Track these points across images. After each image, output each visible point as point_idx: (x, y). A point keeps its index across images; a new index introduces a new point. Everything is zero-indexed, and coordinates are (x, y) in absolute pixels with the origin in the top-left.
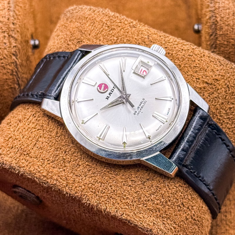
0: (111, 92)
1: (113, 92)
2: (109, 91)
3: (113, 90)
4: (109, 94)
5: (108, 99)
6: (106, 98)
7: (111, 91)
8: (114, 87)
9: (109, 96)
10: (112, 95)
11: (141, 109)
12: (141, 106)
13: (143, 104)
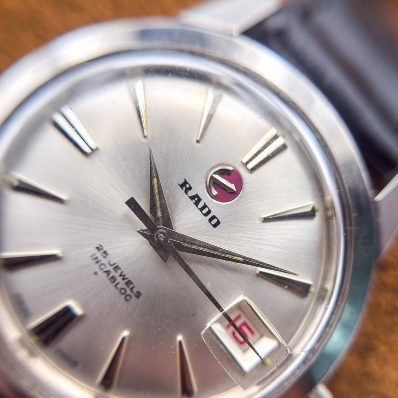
0: (201, 205)
1: (201, 209)
2: (206, 198)
3: (205, 211)
4: (197, 196)
5: (182, 186)
6: (186, 183)
7: (205, 206)
8: (214, 217)
9: (191, 193)
10: (192, 203)
11: (108, 272)
12: (119, 279)
13: (122, 284)
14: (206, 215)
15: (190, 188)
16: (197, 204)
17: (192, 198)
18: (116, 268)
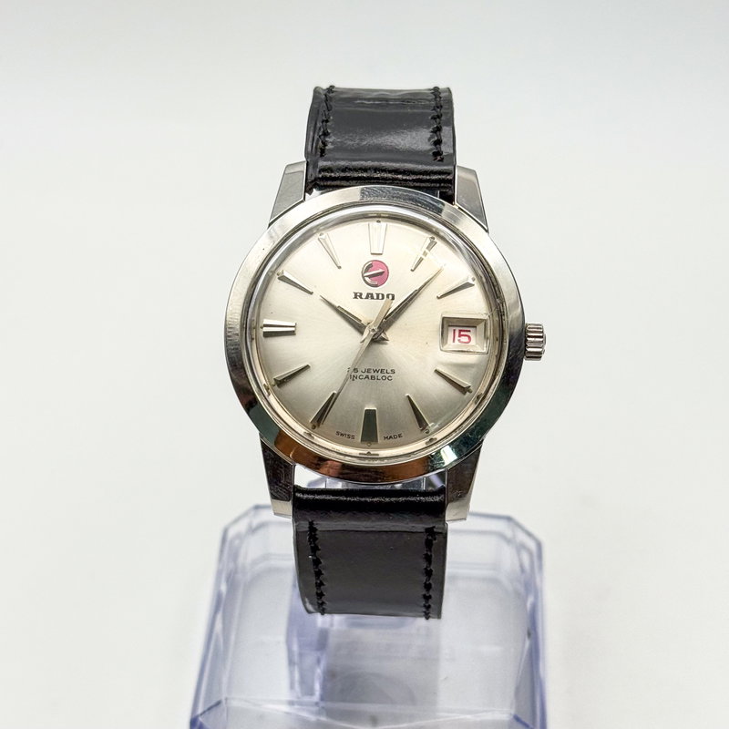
0: (375, 297)
1: (378, 298)
2: (374, 291)
3: (380, 297)
5: (356, 297)
6: (356, 294)
7: (378, 295)
8: (388, 296)
9: (364, 296)
10: (369, 300)
11: (367, 377)
12: (375, 374)
13: (380, 375)
14: (383, 298)
15: (361, 294)
16: (372, 298)
17: (367, 298)
18: (368, 371)
